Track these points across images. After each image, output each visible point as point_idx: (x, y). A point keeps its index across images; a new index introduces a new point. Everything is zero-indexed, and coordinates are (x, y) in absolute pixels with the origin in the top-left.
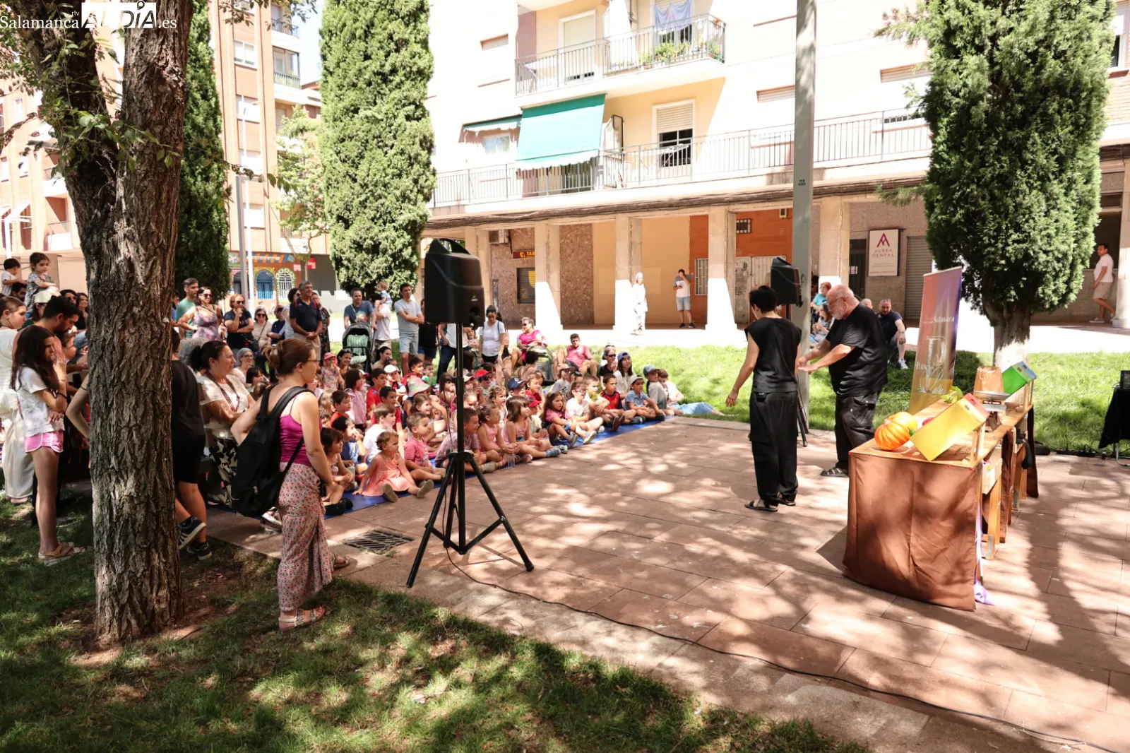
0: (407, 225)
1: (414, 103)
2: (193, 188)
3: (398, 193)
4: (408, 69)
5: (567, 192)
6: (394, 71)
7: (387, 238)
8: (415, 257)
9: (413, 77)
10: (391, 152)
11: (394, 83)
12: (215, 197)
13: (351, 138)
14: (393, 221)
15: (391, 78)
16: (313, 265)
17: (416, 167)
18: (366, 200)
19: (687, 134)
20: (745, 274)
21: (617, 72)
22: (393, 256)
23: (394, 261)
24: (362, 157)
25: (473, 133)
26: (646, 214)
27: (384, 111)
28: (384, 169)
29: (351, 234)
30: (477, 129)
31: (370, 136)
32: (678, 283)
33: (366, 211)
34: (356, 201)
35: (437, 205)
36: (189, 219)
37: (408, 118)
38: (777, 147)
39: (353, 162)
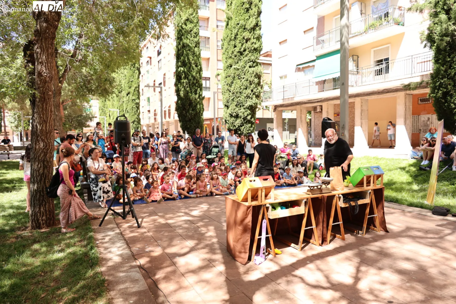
0: (249, 107)
1: (252, 61)
2: (191, 97)
3: (245, 95)
4: (250, 49)
5: (335, 89)
6: (245, 50)
7: (241, 112)
8: (253, 119)
9: (252, 51)
10: (243, 80)
11: (245, 55)
12: (198, 100)
13: (229, 76)
14: (244, 106)
15: (244, 53)
16: (258, 122)
17: (253, 85)
18: (233, 99)
19: (387, 59)
20: (428, 123)
21: (353, 37)
22: (243, 119)
23: (244, 120)
24: (233, 83)
25: (300, 68)
26: (368, 97)
27: (241, 65)
28: (240, 87)
29: (229, 111)
30: (301, 67)
31: (236, 75)
32: (389, 127)
33: (234, 102)
34: (231, 99)
35: (285, 98)
36: (190, 107)
37: (250, 67)
38: (428, 62)
39: (230, 85)
